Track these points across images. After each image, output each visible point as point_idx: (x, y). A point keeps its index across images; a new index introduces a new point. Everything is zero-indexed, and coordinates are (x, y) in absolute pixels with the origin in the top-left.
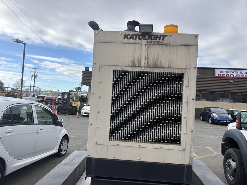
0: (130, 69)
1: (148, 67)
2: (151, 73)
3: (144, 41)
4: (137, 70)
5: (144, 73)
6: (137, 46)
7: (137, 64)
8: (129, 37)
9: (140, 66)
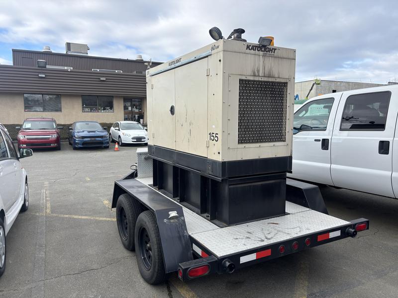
0: (251, 78)
1: (264, 76)
2: (267, 82)
3: (261, 53)
4: (257, 79)
5: (261, 82)
6: (257, 57)
7: (257, 74)
8: (250, 48)
9: (259, 76)
